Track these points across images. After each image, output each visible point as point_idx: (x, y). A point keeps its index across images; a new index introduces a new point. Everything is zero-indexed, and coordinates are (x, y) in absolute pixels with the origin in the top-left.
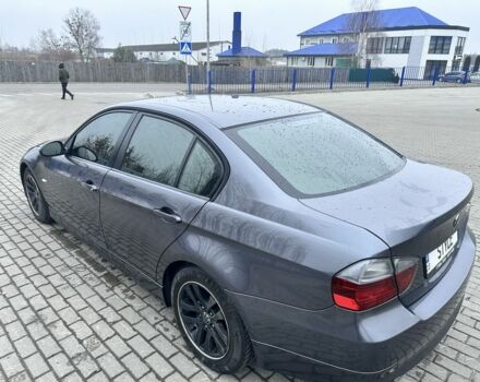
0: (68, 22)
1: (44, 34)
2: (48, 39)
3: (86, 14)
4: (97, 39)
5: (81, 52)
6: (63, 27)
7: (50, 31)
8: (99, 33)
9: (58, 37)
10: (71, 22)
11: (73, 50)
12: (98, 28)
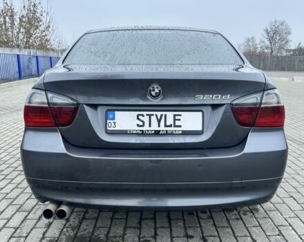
0: (267, 31)
1: (249, 40)
2: (251, 44)
3: (282, 24)
4: (287, 42)
5: (272, 52)
6: (262, 35)
7: (253, 38)
8: (290, 37)
9: (258, 42)
10: (269, 30)
11: (266, 51)
12: (289, 33)
